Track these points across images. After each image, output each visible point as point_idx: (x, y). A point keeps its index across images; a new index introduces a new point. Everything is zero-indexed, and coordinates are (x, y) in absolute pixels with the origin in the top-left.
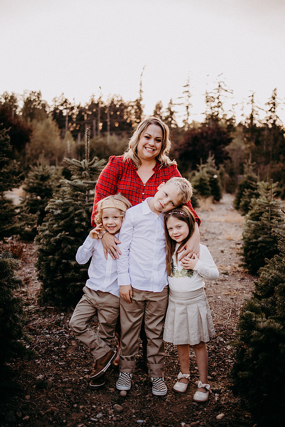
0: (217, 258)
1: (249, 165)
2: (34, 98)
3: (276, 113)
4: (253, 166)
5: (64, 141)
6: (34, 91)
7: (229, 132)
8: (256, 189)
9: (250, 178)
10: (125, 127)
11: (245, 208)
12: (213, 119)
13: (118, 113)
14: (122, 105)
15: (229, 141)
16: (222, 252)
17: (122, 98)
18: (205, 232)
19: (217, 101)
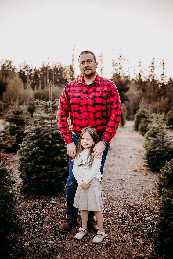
0: (128, 161)
1: (143, 104)
2: (8, 64)
3: (155, 73)
4: (145, 104)
5: (27, 91)
6: (7, 60)
7: (127, 84)
8: (148, 118)
9: (143, 111)
10: (64, 82)
11: (142, 130)
12: (117, 76)
13: (59, 73)
14: (61, 68)
15: (128, 89)
16: (131, 157)
17: (61, 64)
18: (118, 145)
19: (119, 65)
